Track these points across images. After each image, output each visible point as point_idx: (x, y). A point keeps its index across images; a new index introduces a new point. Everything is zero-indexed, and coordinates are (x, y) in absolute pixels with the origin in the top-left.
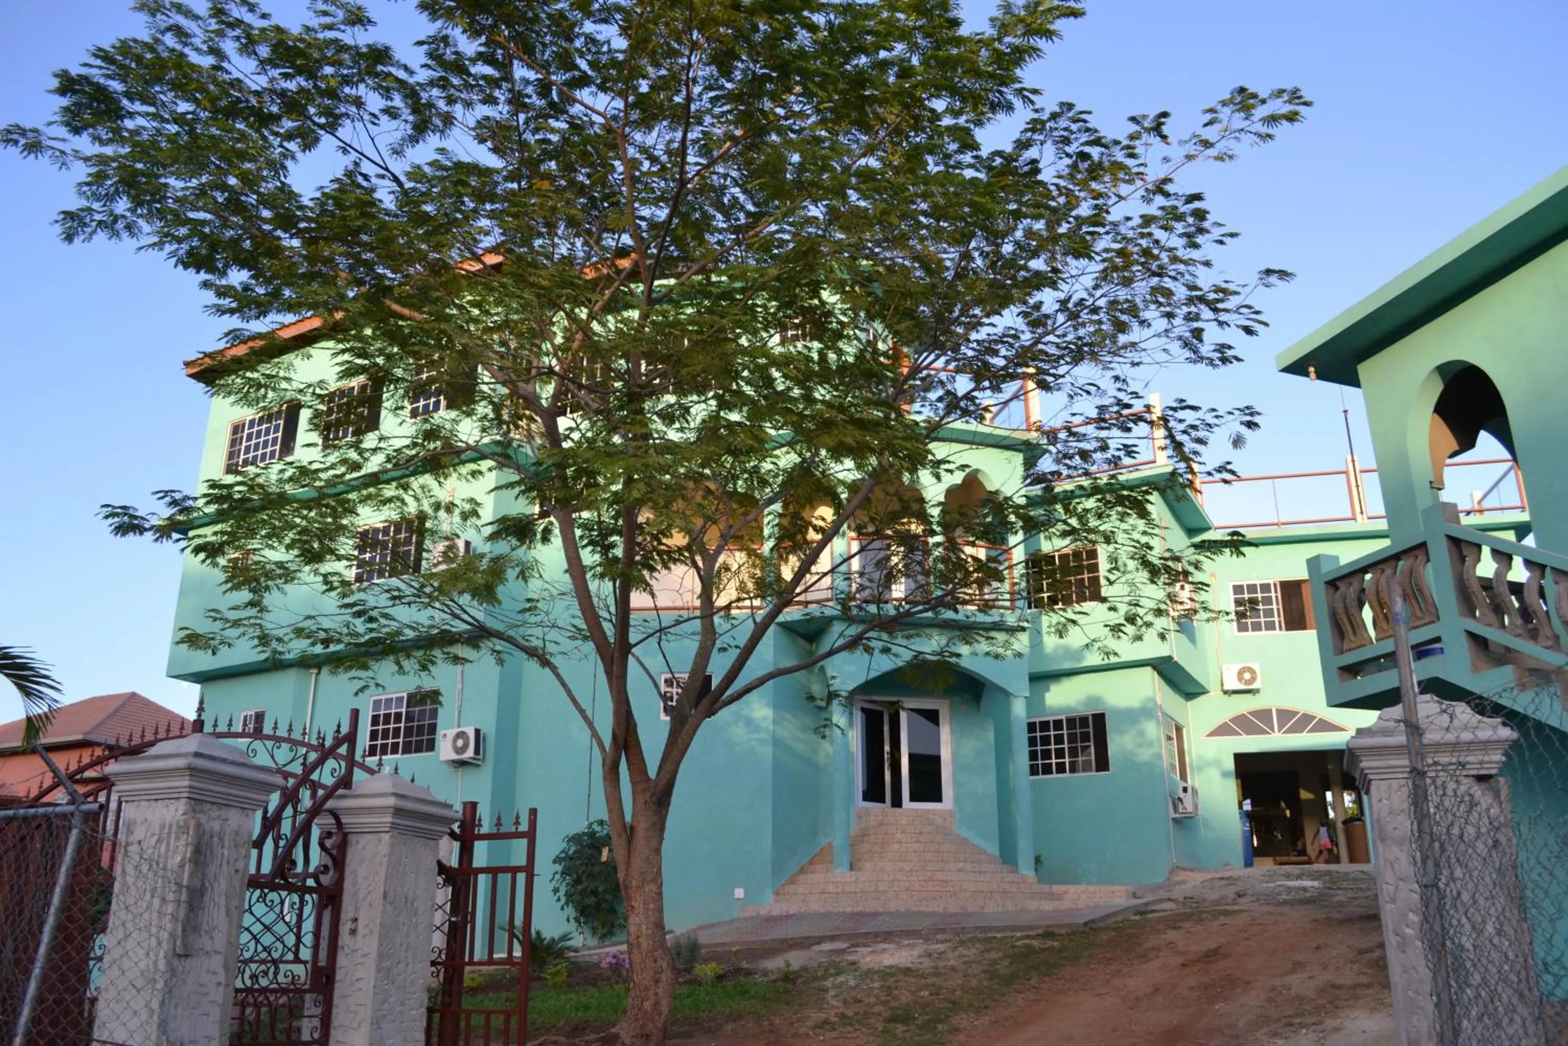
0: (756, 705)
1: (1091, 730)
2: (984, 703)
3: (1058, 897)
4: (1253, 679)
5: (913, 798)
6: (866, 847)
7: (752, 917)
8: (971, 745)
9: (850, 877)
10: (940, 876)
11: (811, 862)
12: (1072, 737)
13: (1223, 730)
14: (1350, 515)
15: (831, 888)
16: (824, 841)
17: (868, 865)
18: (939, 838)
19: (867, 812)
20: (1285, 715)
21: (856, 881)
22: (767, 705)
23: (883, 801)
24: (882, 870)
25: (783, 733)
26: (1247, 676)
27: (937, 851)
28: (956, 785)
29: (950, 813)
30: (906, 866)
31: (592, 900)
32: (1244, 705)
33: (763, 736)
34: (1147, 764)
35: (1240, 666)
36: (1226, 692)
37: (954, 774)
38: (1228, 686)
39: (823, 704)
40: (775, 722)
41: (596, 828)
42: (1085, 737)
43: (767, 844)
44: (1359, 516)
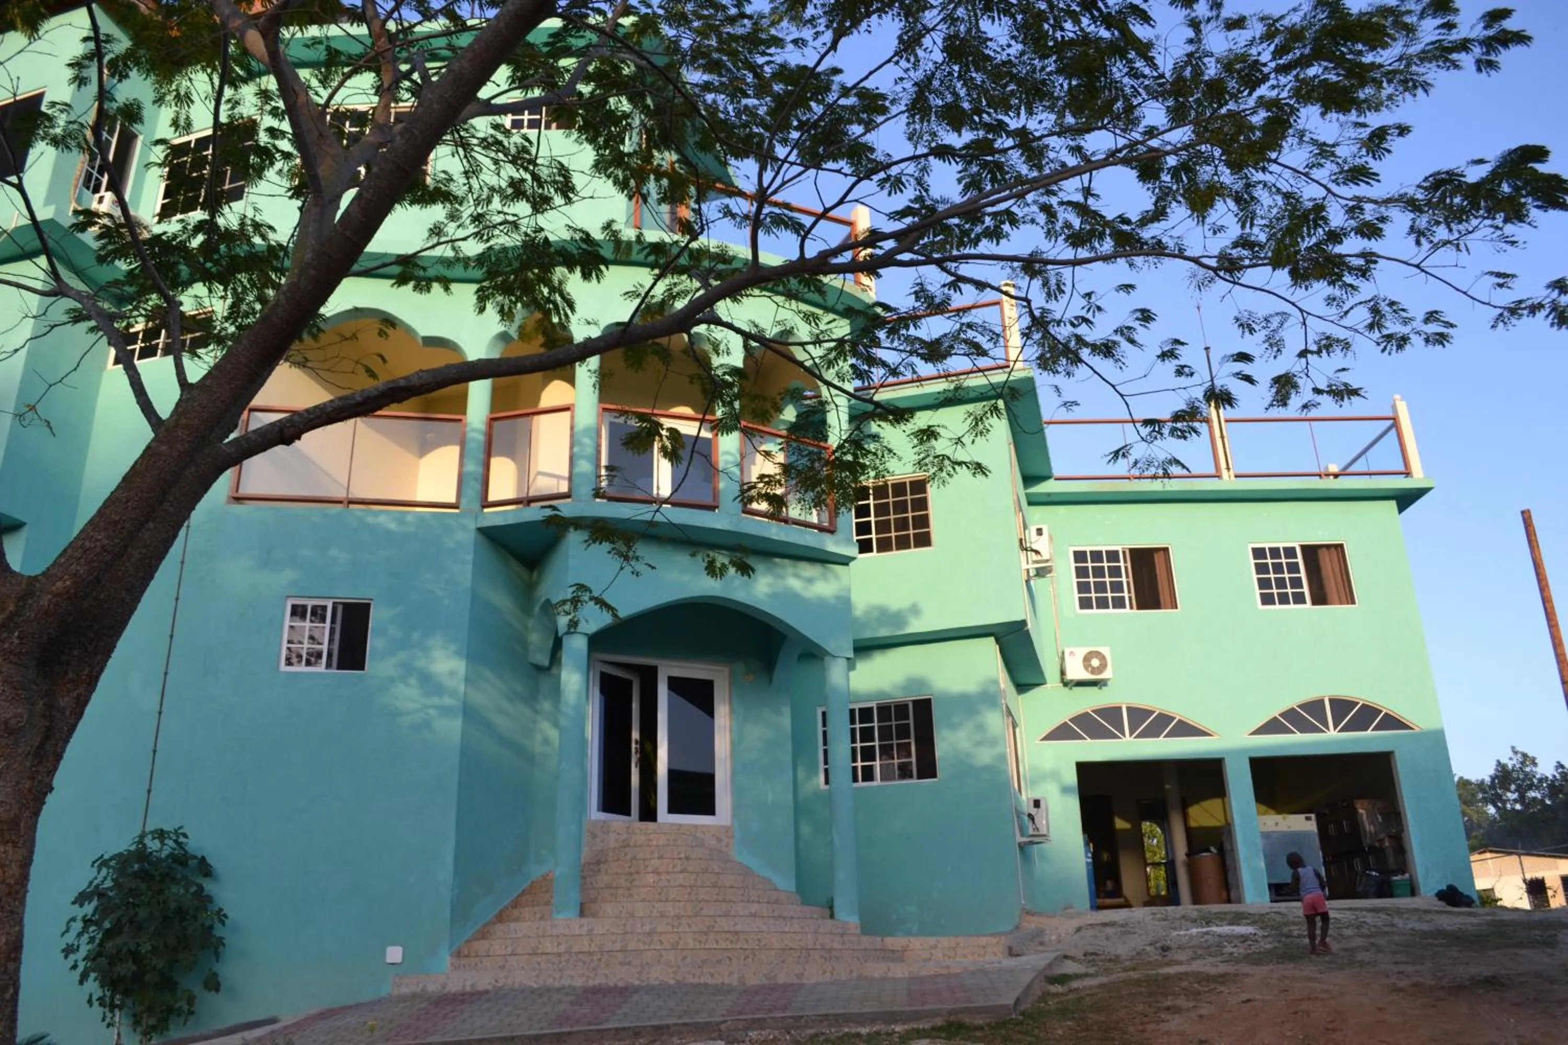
0: (438, 654)
1: (911, 721)
2: (778, 674)
3: (897, 956)
4: (1103, 667)
5: (673, 808)
6: (603, 879)
7: (414, 996)
8: (756, 733)
9: (580, 926)
10: (724, 924)
11: (516, 904)
12: (885, 734)
13: (1061, 733)
14: (1212, 471)
15: (548, 946)
16: (536, 872)
17: (609, 908)
18: (715, 866)
19: (604, 827)
20: (1138, 714)
21: (590, 933)
22: (458, 653)
23: (628, 813)
24: (632, 915)
25: (479, 699)
26: (1095, 663)
27: (715, 886)
28: (737, 790)
29: (727, 829)
30: (671, 910)
31: (127, 968)
32: (1089, 701)
33: (448, 701)
34: (987, 768)
35: (1086, 650)
36: (1066, 684)
37: (734, 773)
38: (1071, 675)
39: (544, 661)
40: (467, 680)
41: (153, 845)
42: (903, 732)
43: (445, 871)
44: (1225, 473)
